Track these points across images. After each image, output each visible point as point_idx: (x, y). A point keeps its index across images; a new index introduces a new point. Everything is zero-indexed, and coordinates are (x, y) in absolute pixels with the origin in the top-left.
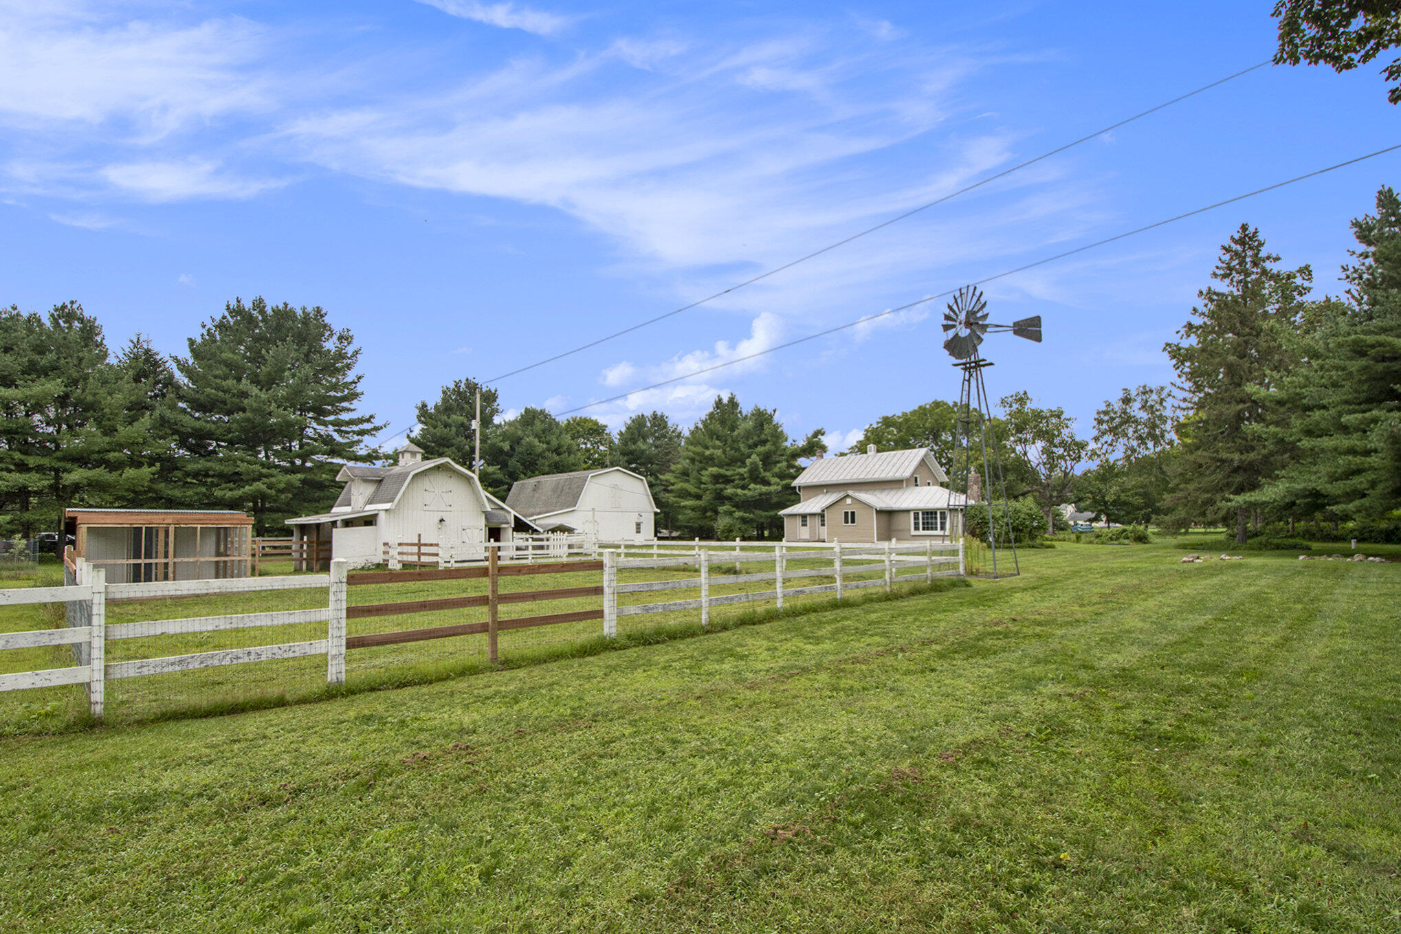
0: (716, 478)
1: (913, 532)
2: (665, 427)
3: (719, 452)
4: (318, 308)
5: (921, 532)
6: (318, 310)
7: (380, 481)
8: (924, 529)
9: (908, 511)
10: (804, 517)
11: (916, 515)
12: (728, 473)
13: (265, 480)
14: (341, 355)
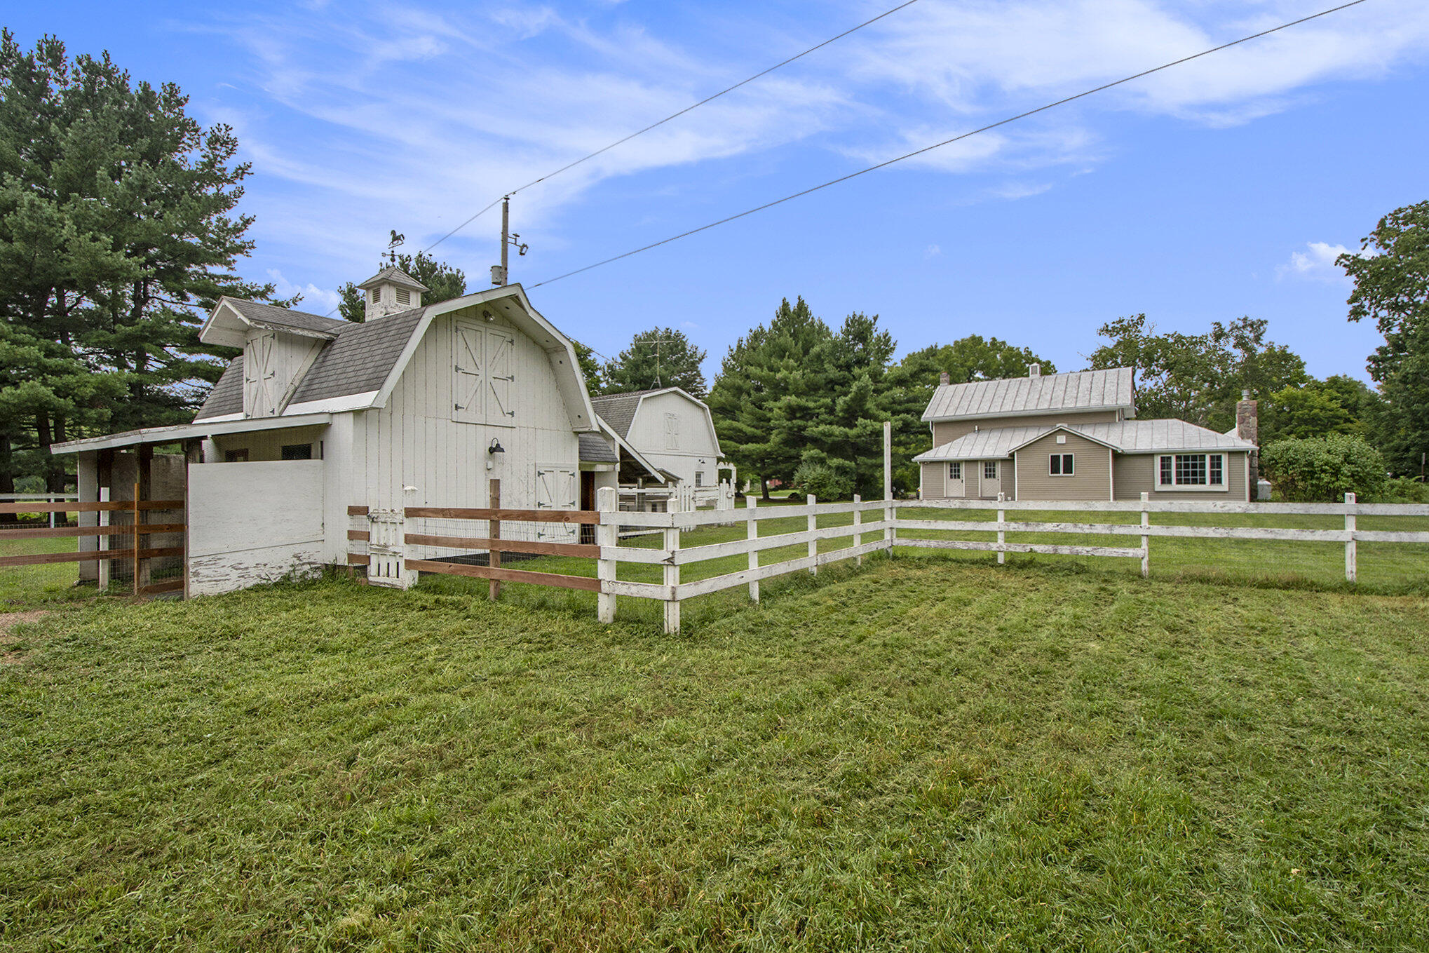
0: (792, 412)
1: (1159, 486)
2: (684, 349)
3: (797, 374)
4: (172, 85)
5: (1174, 486)
6: (172, 89)
7: (328, 343)
8: (1179, 482)
9: (1151, 455)
10: (955, 466)
11: (1165, 461)
12: (811, 404)
13: (51, 379)
14: (210, 173)
